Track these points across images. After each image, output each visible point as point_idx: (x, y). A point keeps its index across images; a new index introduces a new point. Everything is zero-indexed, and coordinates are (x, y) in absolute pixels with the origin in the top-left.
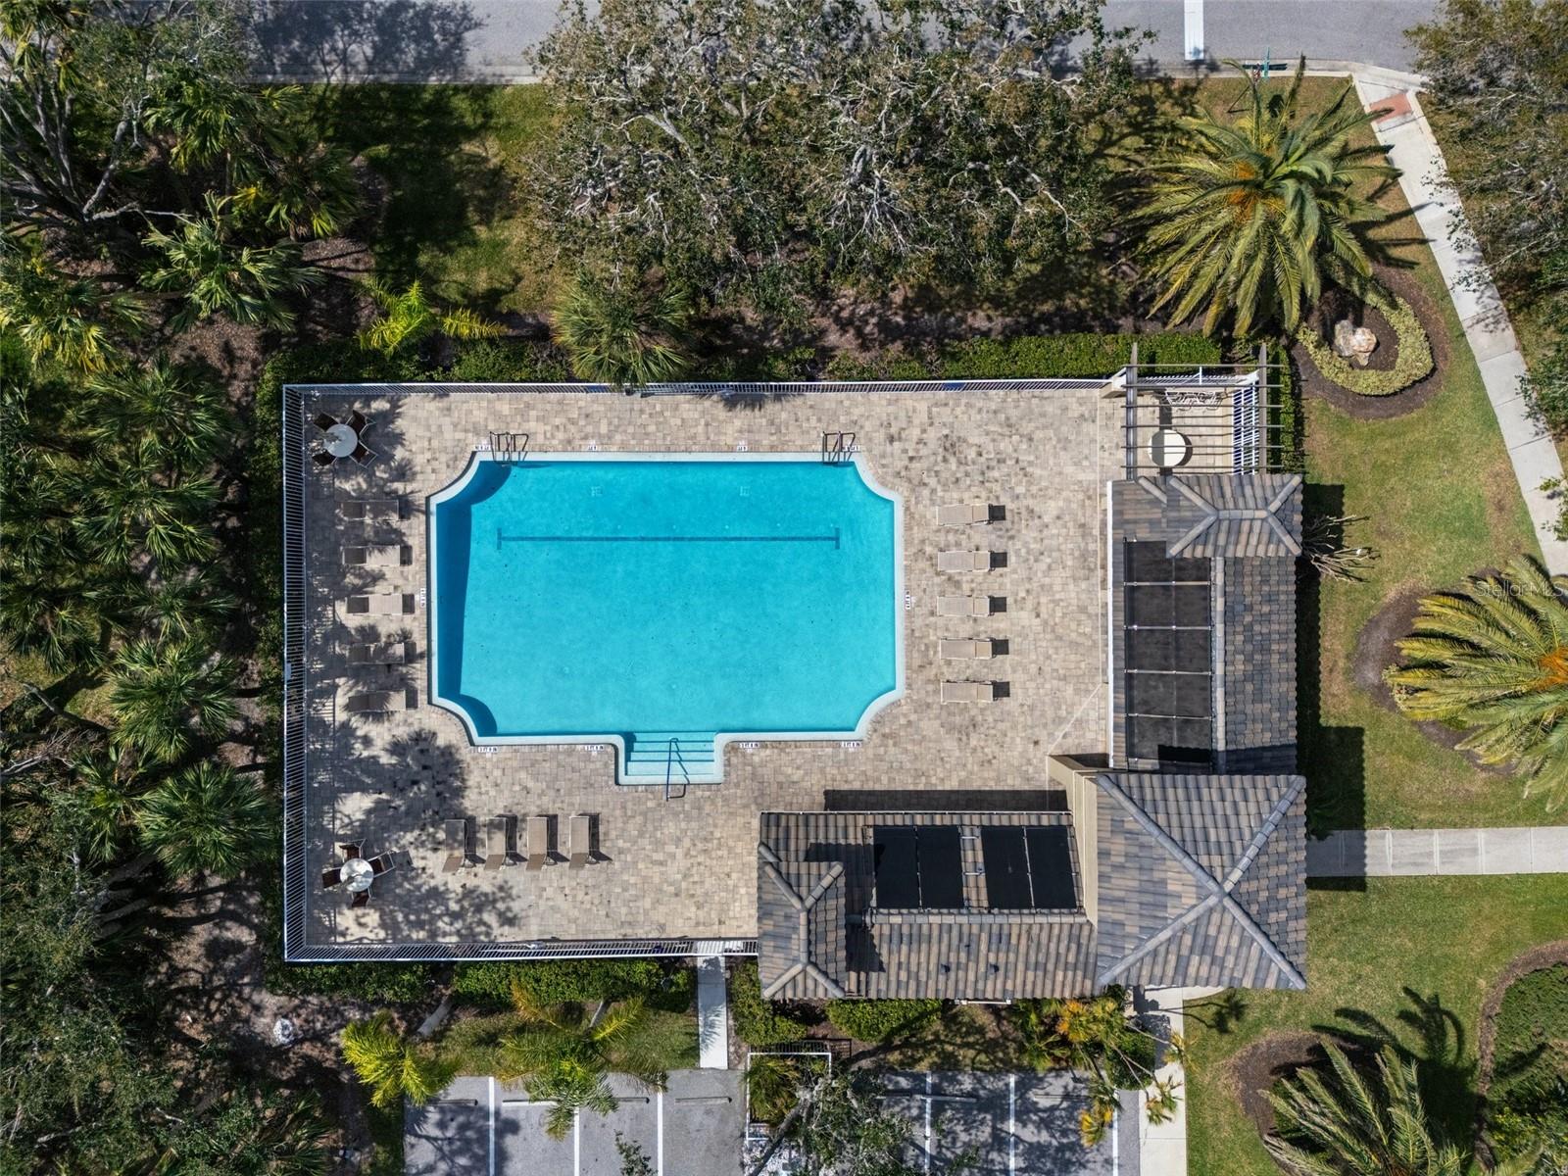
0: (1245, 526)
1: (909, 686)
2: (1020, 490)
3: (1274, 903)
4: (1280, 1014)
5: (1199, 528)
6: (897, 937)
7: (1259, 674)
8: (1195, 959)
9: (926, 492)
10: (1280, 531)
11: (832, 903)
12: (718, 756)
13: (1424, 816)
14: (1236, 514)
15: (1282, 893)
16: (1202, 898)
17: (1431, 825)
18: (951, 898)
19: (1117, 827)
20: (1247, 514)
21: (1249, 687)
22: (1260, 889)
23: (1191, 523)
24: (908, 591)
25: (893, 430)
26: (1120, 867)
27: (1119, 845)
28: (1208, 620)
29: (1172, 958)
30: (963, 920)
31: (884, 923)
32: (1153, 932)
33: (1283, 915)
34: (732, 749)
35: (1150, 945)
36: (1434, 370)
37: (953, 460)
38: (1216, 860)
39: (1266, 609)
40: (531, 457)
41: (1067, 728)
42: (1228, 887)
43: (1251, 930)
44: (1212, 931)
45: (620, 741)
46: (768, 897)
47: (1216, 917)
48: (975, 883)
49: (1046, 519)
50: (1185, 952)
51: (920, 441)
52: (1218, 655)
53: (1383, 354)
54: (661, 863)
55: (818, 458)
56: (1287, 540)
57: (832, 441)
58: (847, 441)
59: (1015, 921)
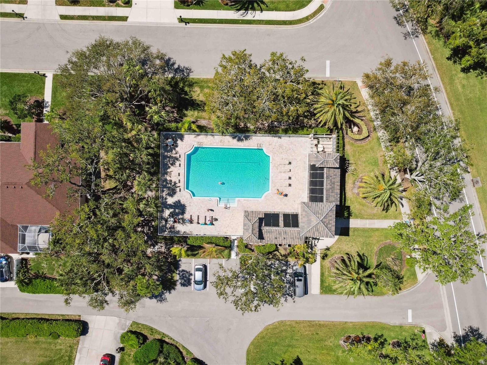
0: (329, 162)
1: (272, 190)
2: (293, 155)
3: (329, 223)
4: (338, 252)
5: (321, 162)
6: (268, 232)
7: (333, 188)
8: (316, 232)
9: (276, 155)
10: (335, 163)
11: (256, 224)
12: (236, 202)
13: (366, 217)
14: (327, 160)
15: (331, 222)
16: (317, 221)
17: (367, 219)
18: (277, 225)
19: (304, 210)
20: (329, 160)
21: (331, 190)
22: (326, 220)
23: (320, 161)
24: (272, 172)
25: (270, 143)
26: (304, 217)
27: (304, 213)
28: (323, 178)
29: (312, 232)
30: (279, 229)
31: (265, 229)
32: (309, 227)
33: (331, 225)
34: (239, 201)
35: (308, 229)
36: (369, 136)
37: (281, 149)
38: (319, 215)
39: (334, 177)
40: (204, 146)
41: (300, 199)
42: (321, 219)
43: (325, 227)
44: (319, 227)
45: (219, 199)
46: (245, 223)
47: (319, 225)
48: (281, 222)
49: (298, 160)
50: (314, 231)
51: (275, 145)
52: (325, 184)
53: (360, 132)
54: (225, 221)
55: (256, 148)
56: (336, 164)
57: (259, 145)
58: (261, 145)
59: (287, 229)
